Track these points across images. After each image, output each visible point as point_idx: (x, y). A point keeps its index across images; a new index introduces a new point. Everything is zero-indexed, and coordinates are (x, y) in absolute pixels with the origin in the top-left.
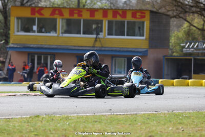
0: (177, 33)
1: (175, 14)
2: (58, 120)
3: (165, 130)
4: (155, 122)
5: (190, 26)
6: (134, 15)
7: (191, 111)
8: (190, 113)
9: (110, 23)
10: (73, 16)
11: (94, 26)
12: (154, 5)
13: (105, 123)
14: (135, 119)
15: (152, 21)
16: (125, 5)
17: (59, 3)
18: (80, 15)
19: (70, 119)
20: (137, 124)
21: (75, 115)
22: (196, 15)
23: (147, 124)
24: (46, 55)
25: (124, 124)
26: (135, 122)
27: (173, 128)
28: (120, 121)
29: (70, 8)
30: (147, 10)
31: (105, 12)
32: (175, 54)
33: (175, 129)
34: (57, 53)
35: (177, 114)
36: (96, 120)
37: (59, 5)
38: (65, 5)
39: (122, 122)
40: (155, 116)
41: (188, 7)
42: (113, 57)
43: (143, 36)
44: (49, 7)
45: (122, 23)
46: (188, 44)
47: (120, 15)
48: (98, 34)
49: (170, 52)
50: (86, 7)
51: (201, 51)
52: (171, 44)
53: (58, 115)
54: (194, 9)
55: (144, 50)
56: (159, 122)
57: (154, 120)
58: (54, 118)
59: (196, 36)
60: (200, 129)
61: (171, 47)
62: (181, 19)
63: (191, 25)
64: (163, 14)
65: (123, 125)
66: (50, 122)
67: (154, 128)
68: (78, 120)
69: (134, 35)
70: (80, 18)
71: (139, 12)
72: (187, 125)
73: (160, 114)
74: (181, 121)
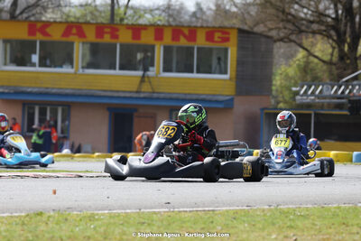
0: (285, 69)
1: (282, 35)
2: (76, 220)
3: (264, 238)
4: (246, 225)
5: (307, 57)
6: (210, 37)
7: (310, 206)
8: (307, 209)
9: (168, 50)
10: (102, 37)
11: (139, 56)
12: (245, 19)
13: (159, 227)
14: (211, 219)
15: (241, 48)
16: (194, 19)
17: (78, 15)
18: (115, 36)
19: (97, 220)
20: (214, 228)
21: (106, 212)
22: (318, 37)
23: (232, 227)
24: (54, 105)
25: (191, 227)
26: (211, 225)
27: (279, 234)
28: (184, 222)
29: (97, 24)
30: (232, 28)
31: (159, 31)
32: (281, 105)
33: (281, 237)
34: (72, 103)
35: (286, 210)
36: (142, 220)
37: (78, 18)
38: (88, 18)
39: (189, 224)
40: (246, 213)
41: (304, 22)
42: (171, 110)
43: (226, 73)
44: (61, 22)
45: (189, 51)
46: (305, 87)
47: (185, 36)
48: (146, 70)
49: (273, 101)
50: (126, 21)
51: (328, 100)
52: (274, 88)
53: (75, 213)
54: (315, 27)
55: (228, 98)
56: (254, 225)
57: (244, 221)
58: (69, 218)
59: (319, 74)
60: (325, 237)
61: (274, 93)
62: (293, 44)
63: (310, 54)
64: (261, 35)
65: (190, 229)
66: (62, 225)
67: (245, 236)
68: (112, 221)
69: (210, 73)
70: (113, 41)
71: (219, 31)
72: (303, 231)
73: (256, 210)
74: (293, 224)
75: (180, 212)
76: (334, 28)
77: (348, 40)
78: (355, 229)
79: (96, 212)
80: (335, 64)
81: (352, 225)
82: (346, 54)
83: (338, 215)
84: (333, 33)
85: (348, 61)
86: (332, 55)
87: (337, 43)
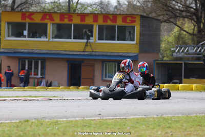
0: (168, 37)
1: (165, 18)
2: (47, 124)
3: (154, 134)
4: (144, 126)
5: (180, 31)
6: (124, 20)
7: (180, 115)
8: (179, 117)
9: (101, 28)
10: (63, 21)
12: (144, 10)
13: (94, 128)
14: (124, 123)
15: (142, 26)
16: (116, 10)
17: (50, 8)
18: (71, 20)
20: (126, 128)
21: (65, 119)
22: (186, 19)
23: (136, 128)
24: (37, 59)
26: (124, 127)
28: (109, 125)
29: (60, 13)
30: (137, 15)
31: (95, 16)
32: (165, 59)
33: (163, 133)
34: (47, 58)
35: (166, 118)
36: (85, 124)
37: (50, 10)
38: (56, 10)
39: (111, 126)
40: (144, 120)
42: (103, 61)
43: (133, 40)
44: (40, 12)
45: (113, 28)
46: (178, 48)
47: (110, 19)
49: (161, 56)
50: (77, 11)
51: (191, 56)
52: (161, 49)
53: (47, 120)
54: (184, 14)
55: (136, 54)
56: (148, 127)
57: (143, 124)
58: (43, 123)
59: (187, 41)
60: (189, 133)
61: (161, 51)
62: (171, 23)
63: (181, 29)
64: (153, 19)
65: (112, 129)
66: (40, 127)
67: (143, 132)
68: (68, 124)
69: (125, 40)
70: (70, 23)
71: (129, 17)
72: (176, 129)
73: (150, 118)
74: (170, 126)
75: (106, 119)
76: (194, 14)
77: (203, 21)
79: (59, 120)
80: (196, 35)
81: (204, 126)
82: (201, 29)
83: (196, 121)
84: (194, 17)
85: (203, 33)
86: (194, 30)
87: (196, 23)
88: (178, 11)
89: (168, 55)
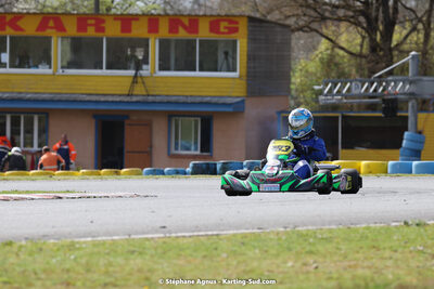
0: (306, 63)
1: (301, 23)
2: (52, 250)
3: (278, 266)
4: (257, 251)
5: (333, 49)
6: (214, 27)
7: (333, 227)
8: (330, 231)
9: (164, 44)
10: (86, 30)
12: (256, 5)
13: (152, 256)
14: (214, 246)
15: (252, 39)
16: (196, 6)
17: (56, 4)
18: (100, 29)
19: (78, 249)
20: (219, 255)
21: (89, 239)
22: (344, 25)
23: (240, 254)
24: (30, 113)
25: (191, 255)
26: (215, 252)
27: (296, 262)
28: (181, 250)
29: (78, 14)
30: (241, 16)
31: (153, 21)
33: (299, 264)
34: (52, 110)
35: (304, 233)
36: (132, 248)
37: (56, 9)
38: (69, 8)
39: (188, 252)
40: (257, 237)
42: (171, 116)
43: (234, 70)
44: (34, 14)
45: (191, 43)
46: (330, 85)
47: (184, 27)
48: (138, 67)
49: (292, 103)
50: (113, 11)
51: (357, 100)
52: (292, 87)
53: (52, 241)
54: (341, 13)
55: (239, 100)
56: (266, 251)
57: (255, 247)
58: (44, 247)
59: (347, 70)
60: (352, 263)
61: (293, 93)
62: (315, 33)
63: (336, 45)
64: (276, 23)
65: (189, 258)
66: (36, 256)
67: (255, 264)
68: (96, 250)
69: (216, 70)
70: (100, 35)
71: (224, 20)
72: (325, 257)
73: (269, 233)
74: (313, 249)
75: (177, 237)
76: (363, 13)
77: (381, 27)
78: (387, 253)
79: (77, 240)
80: (365, 57)
81: (384, 249)
82: (377, 45)
83: (367, 237)
84: (362, 19)
85: (381, 53)
86: (362, 45)
87: (367, 32)
88: (329, 8)
89: (309, 100)
